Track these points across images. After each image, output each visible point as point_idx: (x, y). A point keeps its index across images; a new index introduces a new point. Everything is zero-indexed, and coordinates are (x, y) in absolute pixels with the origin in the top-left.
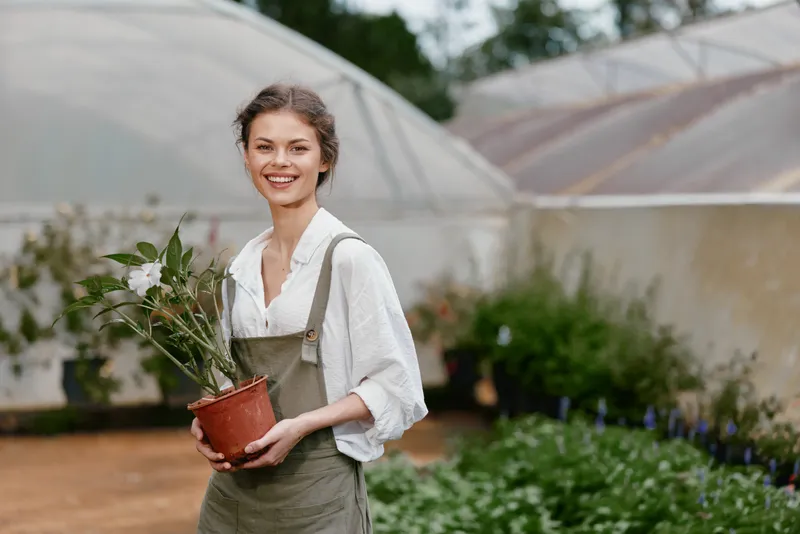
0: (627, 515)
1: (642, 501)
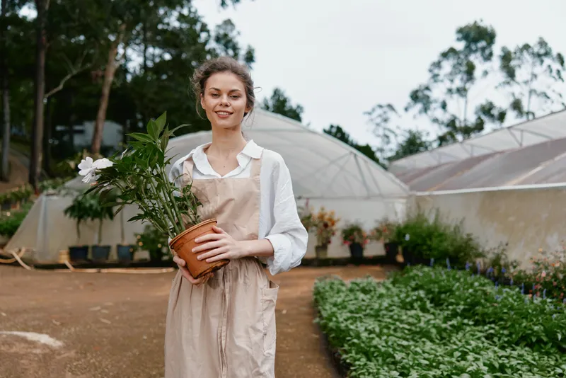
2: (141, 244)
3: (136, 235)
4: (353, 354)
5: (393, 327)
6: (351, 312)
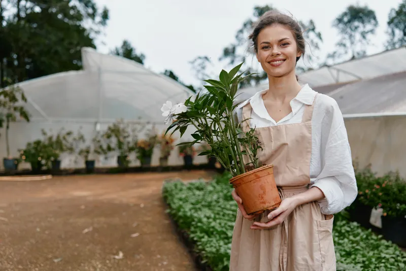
2: (24, 157)
3: (19, 151)
4: (198, 234)
5: (221, 213)
6: (192, 204)
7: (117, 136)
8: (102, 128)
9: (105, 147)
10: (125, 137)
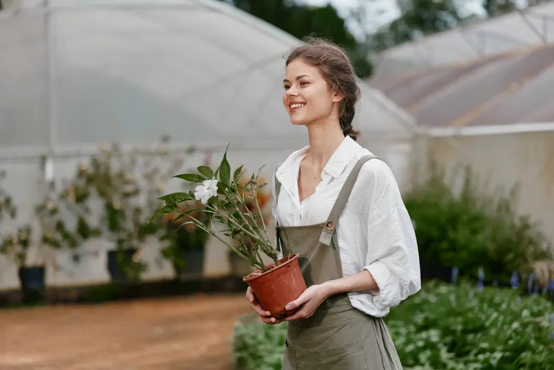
0: (500, 348)
1: (510, 338)
7: (102, 194)
8: (60, 172)
9: (71, 226)
10: (127, 195)
